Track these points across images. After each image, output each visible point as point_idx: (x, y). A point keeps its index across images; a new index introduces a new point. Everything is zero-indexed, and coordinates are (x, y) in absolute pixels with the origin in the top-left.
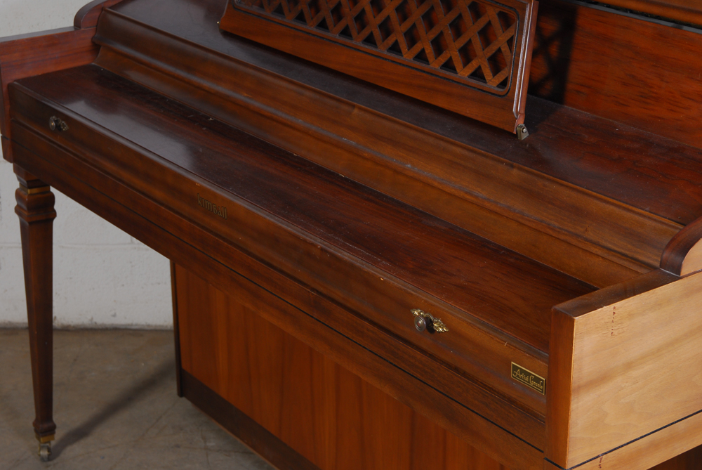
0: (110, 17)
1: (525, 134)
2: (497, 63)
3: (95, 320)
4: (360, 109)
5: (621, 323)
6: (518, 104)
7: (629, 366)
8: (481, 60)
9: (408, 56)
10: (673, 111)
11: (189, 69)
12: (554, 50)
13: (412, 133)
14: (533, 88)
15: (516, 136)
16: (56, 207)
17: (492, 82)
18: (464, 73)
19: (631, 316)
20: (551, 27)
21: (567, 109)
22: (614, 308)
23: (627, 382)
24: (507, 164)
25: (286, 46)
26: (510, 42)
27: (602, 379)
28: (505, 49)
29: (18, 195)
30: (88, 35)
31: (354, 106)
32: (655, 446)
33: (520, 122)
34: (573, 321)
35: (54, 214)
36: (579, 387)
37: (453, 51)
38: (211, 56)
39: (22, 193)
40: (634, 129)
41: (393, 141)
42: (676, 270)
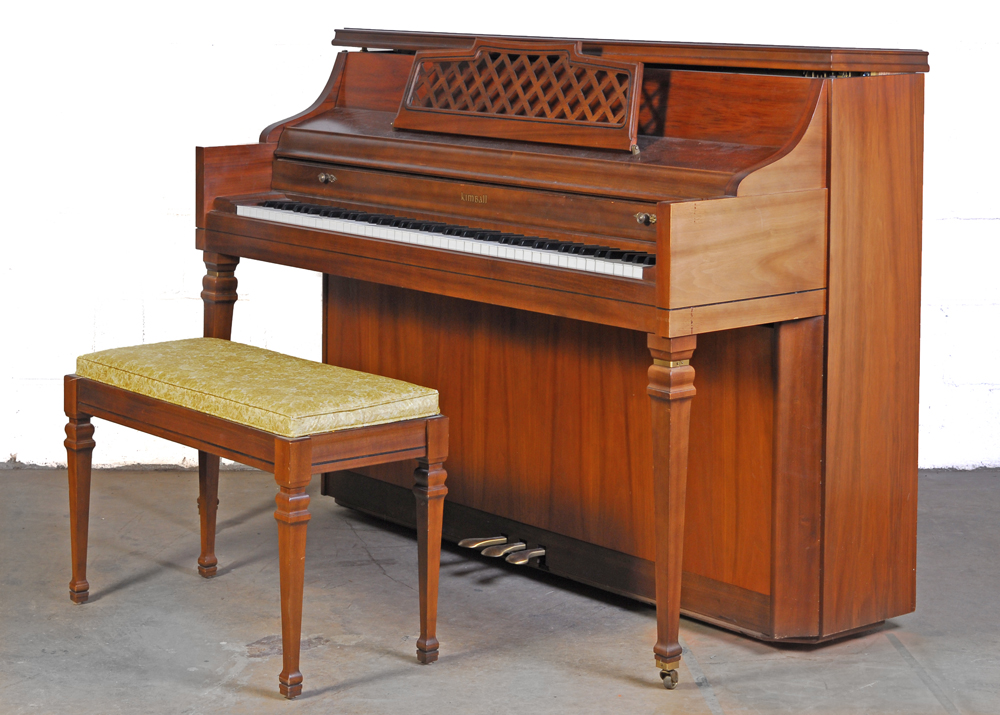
0: (291, 133)
1: (637, 151)
2: (616, 108)
4: (517, 154)
5: (701, 216)
6: (633, 129)
7: (707, 248)
8: (605, 108)
9: (551, 116)
10: (735, 125)
11: (369, 156)
12: (656, 102)
14: (641, 130)
15: (631, 153)
16: (238, 291)
17: (613, 121)
18: (593, 119)
19: (706, 213)
20: (653, 87)
21: (667, 138)
22: (696, 204)
23: (706, 259)
24: (626, 164)
25: (453, 129)
26: (625, 93)
27: (689, 252)
28: (622, 98)
29: (206, 282)
31: (512, 153)
32: (728, 314)
33: (634, 142)
34: (669, 206)
35: (235, 298)
36: (675, 252)
37: (585, 106)
38: (389, 143)
39: (211, 277)
40: (711, 142)
41: (543, 169)
42: (734, 194)
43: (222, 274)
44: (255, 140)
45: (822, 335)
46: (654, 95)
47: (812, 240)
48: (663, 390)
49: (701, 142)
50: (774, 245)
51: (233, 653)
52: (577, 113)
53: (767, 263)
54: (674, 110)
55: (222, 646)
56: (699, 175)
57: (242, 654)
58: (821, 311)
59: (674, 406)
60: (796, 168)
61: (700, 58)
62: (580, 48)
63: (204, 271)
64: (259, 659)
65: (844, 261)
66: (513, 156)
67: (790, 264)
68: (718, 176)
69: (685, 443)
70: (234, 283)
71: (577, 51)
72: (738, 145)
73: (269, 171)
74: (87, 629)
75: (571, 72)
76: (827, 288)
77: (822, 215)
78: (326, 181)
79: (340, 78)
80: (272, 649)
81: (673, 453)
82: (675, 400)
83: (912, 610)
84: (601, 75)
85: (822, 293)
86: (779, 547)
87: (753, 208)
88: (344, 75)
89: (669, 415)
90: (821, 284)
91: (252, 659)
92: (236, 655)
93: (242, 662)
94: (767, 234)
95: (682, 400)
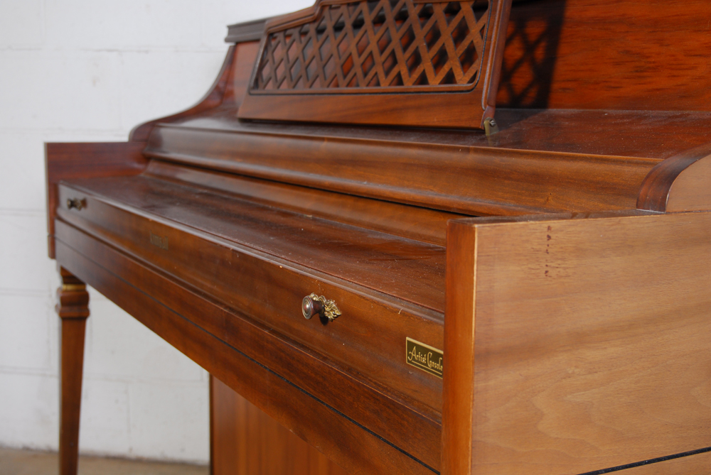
4: (330, 139)
5: (563, 259)
6: (489, 90)
7: (580, 339)
8: (453, 62)
10: (674, 76)
12: (540, 53)
15: (483, 133)
17: (462, 81)
18: (435, 82)
19: (580, 251)
22: (549, 228)
23: (576, 367)
26: (482, 31)
28: (477, 39)
33: (489, 114)
34: (473, 230)
35: (88, 314)
37: (426, 62)
40: (627, 112)
41: (355, 163)
42: (660, 205)
46: (538, 42)
49: (607, 112)
52: (416, 75)
54: (570, 61)
66: (324, 144)
68: (631, 170)
72: (678, 113)
75: (414, 13)
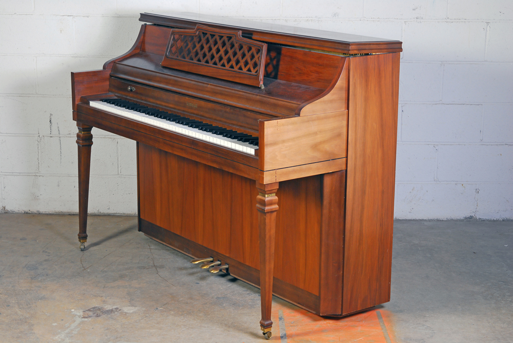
0: (117, 65)
1: (263, 87)
2: (255, 65)
3: (100, 211)
4: (211, 85)
5: (280, 127)
6: (261, 76)
7: (284, 141)
8: (250, 65)
9: (227, 67)
10: (308, 77)
11: (149, 80)
12: (275, 62)
13: (227, 90)
14: (267, 75)
15: (260, 88)
16: (93, 140)
17: (253, 72)
18: (245, 70)
19: (283, 125)
20: (273, 54)
21: (279, 81)
22: (278, 121)
23: (283, 147)
24: (257, 94)
25: (186, 69)
26: (258, 58)
27: (274, 144)
28: (257, 60)
29: (78, 136)
30: (108, 72)
31: (208, 84)
32: (295, 171)
33: (261, 83)
34: (264, 123)
35: (92, 144)
36: (267, 145)
37: (242, 64)
38: (158, 74)
39: (80, 134)
40: (297, 84)
41: (221, 94)
42: (299, 115)
43: (85, 132)
44: (101, 68)
45: (344, 179)
46: (274, 58)
47: (339, 135)
48: (263, 207)
49: (293, 84)
50: (319, 138)
51: (76, 315)
52: (238, 66)
53: (315, 147)
54: (282, 67)
55: (72, 312)
56: (286, 103)
57: (79, 316)
58: (344, 168)
59: (268, 215)
60: (331, 101)
61: (294, 42)
62: (241, 34)
63: (77, 131)
64: (86, 319)
65: (356, 144)
66: (209, 86)
67: (327, 147)
68: (293, 104)
69: (273, 231)
70: (91, 136)
71: (239, 36)
72: (308, 87)
73: (107, 83)
74: (13, 302)
75: (236, 46)
76: (347, 157)
77: (345, 123)
78: (131, 90)
79: (142, 37)
80: (94, 314)
81: (267, 237)
82: (268, 212)
83: (389, 301)
84: (250, 49)
85: (345, 159)
86: (323, 275)
87: (308, 121)
88: (144, 36)
89: (265, 219)
90: (344, 155)
91: (83, 319)
92: (77, 316)
93: (78, 320)
94: (316, 133)
95: (272, 212)
